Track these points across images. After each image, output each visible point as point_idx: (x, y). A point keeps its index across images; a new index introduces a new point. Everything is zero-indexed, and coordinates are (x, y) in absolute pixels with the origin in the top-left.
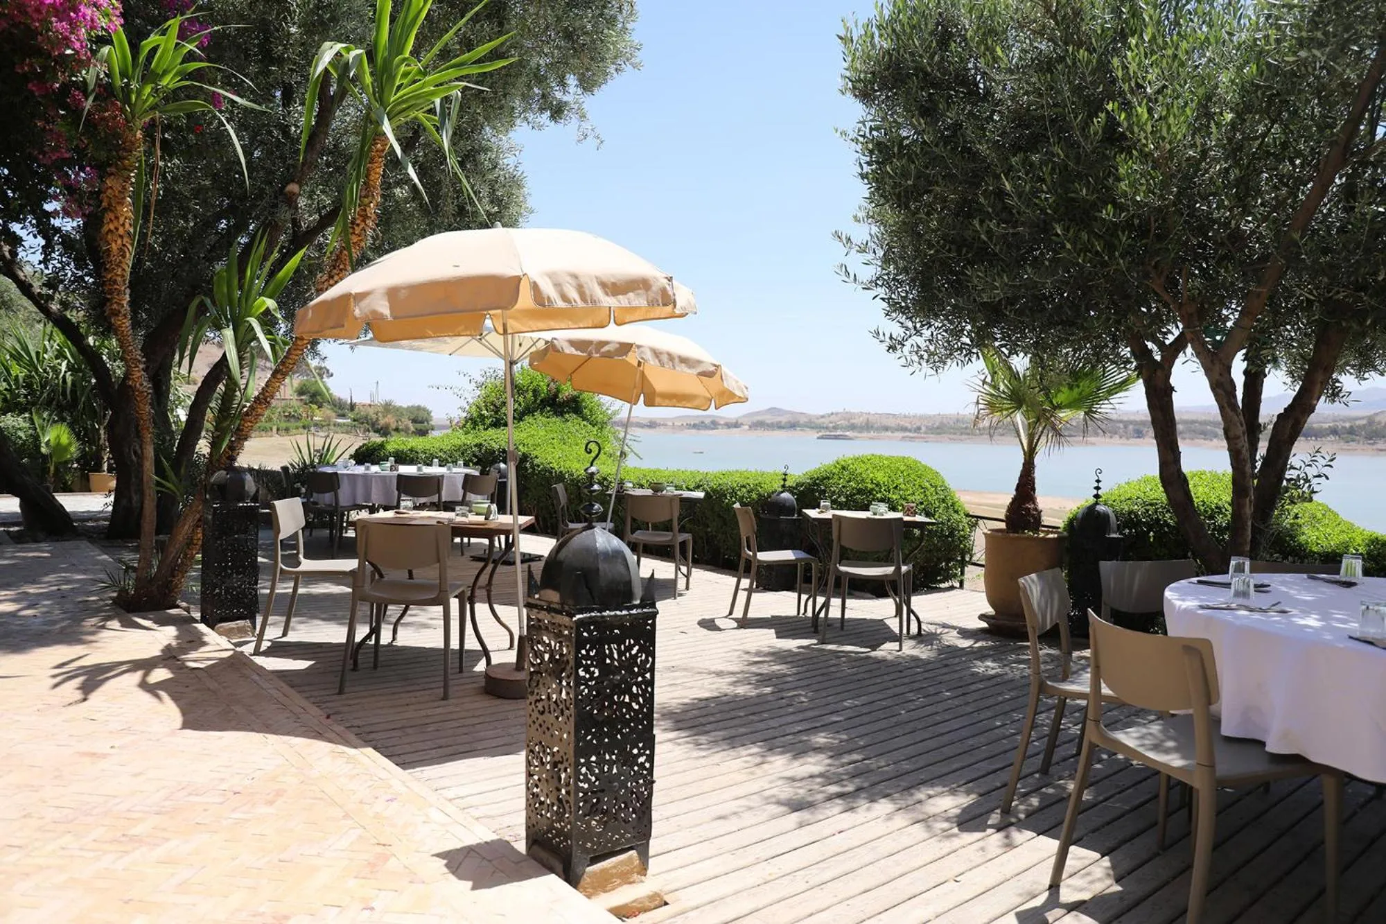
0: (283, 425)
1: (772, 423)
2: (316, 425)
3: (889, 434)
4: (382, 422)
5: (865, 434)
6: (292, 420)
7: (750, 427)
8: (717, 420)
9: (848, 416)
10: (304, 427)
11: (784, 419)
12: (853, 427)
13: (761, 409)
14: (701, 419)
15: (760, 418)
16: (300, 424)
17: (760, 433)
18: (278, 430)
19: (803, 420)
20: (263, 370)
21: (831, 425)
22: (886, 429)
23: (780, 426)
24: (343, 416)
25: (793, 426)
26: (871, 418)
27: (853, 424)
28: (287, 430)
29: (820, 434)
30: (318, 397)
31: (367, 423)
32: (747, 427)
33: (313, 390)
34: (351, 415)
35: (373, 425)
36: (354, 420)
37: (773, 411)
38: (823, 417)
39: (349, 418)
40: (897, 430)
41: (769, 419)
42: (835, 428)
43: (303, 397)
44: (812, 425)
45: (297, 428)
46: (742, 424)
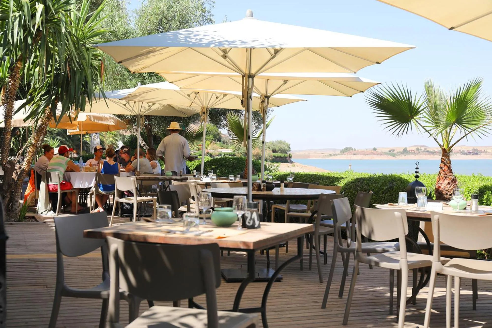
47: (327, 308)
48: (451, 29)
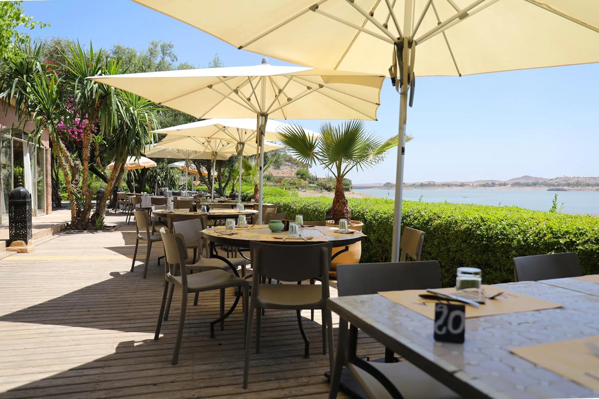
0: (288, 187)
1: (524, 183)
2: (301, 187)
3: (590, 188)
4: (328, 185)
5: (576, 188)
6: (292, 185)
7: (512, 185)
8: (495, 182)
9: (567, 179)
10: (296, 188)
11: (530, 181)
12: (569, 185)
13: (519, 177)
14: (486, 182)
15: (517, 181)
16: (295, 187)
17: (517, 188)
18: (286, 189)
19: (540, 181)
20: (285, 166)
21: (556, 184)
22: (589, 185)
23: (528, 185)
24: (313, 183)
25: (535, 184)
26: (580, 180)
27: (569, 183)
28: (289, 189)
29: (550, 188)
30: (304, 176)
31: (321, 186)
32: (510, 185)
33: (302, 173)
34: (316, 183)
35: (324, 186)
36: (318, 185)
37: (525, 177)
38: (552, 180)
39: (316, 184)
40: (595, 186)
41: (523, 181)
42: (558, 185)
43: (298, 176)
44: (546, 184)
45: (293, 188)
46: (508, 184)
47: (198, 305)
48: (240, 48)
